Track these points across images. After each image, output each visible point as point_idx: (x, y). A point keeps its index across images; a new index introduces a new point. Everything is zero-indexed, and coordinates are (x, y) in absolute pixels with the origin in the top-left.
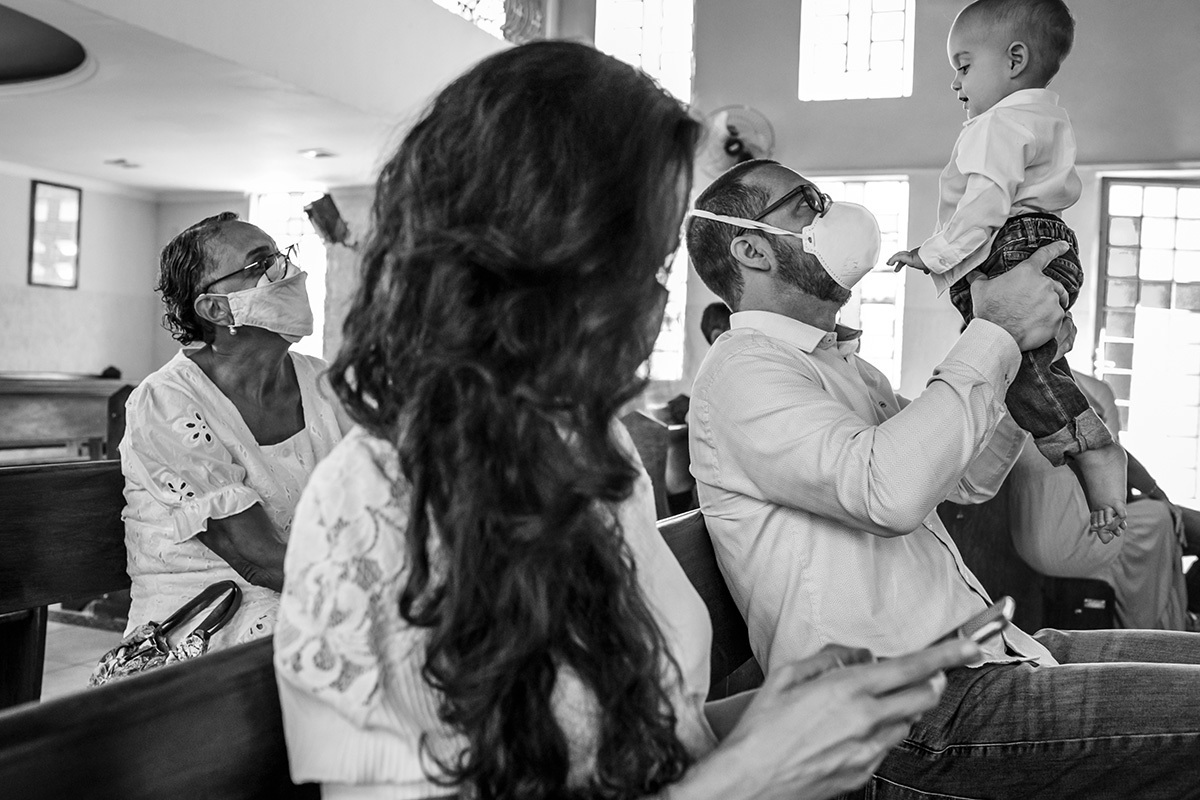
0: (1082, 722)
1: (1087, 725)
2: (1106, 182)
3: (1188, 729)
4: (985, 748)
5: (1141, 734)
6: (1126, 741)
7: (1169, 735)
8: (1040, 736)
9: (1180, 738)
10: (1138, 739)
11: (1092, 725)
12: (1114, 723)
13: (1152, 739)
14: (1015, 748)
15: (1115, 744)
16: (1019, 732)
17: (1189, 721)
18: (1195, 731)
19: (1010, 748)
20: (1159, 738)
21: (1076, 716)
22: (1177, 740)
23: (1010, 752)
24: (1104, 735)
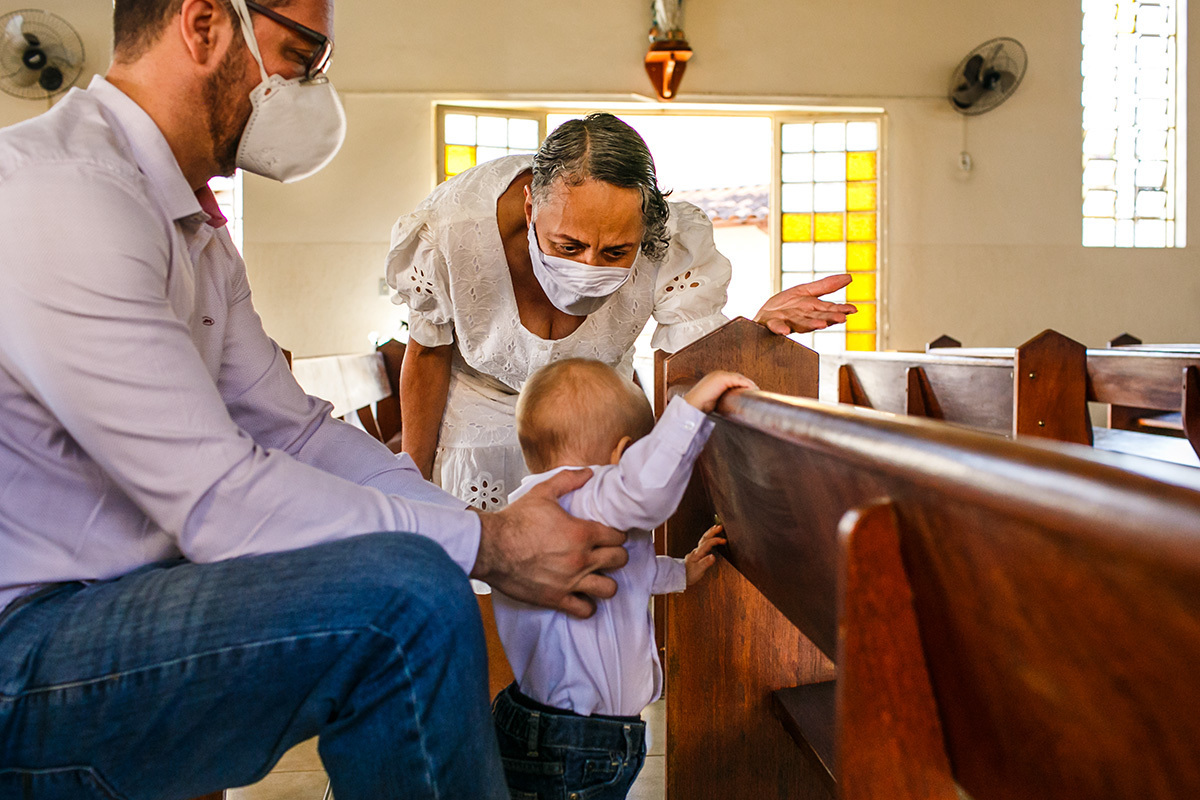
0: (184, 633)
1: (190, 637)
2: (441, 109)
3: (318, 627)
4: (64, 690)
5: (257, 641)
6: (237, 654)
7: (293, 638)
8: (132, 663)
9: (307, 641)
10: (252, 650)
11: (197, 635)
12: (226, 630)
13: (270, 646)
14: (102, 685)
15: (224, 661)
16: (107, 660)
17: (320, 615)
18: (326, 630)
19: (95, 687)
20: (280, 645)
21: (176, 625)
22: (304, 644)
23: (95, 692)
24: (209, 649)
